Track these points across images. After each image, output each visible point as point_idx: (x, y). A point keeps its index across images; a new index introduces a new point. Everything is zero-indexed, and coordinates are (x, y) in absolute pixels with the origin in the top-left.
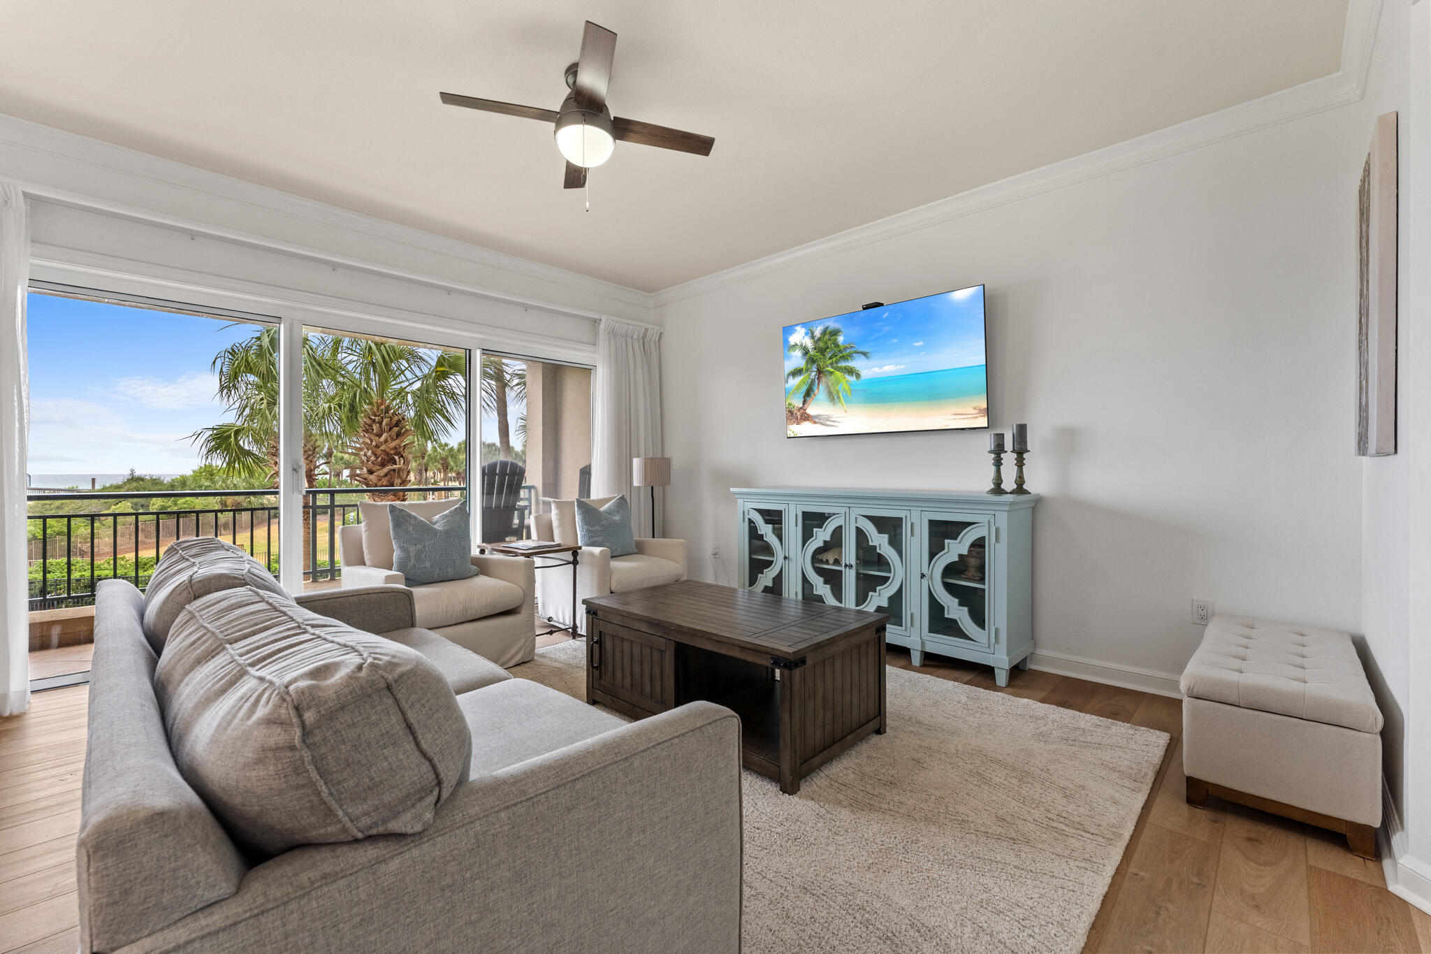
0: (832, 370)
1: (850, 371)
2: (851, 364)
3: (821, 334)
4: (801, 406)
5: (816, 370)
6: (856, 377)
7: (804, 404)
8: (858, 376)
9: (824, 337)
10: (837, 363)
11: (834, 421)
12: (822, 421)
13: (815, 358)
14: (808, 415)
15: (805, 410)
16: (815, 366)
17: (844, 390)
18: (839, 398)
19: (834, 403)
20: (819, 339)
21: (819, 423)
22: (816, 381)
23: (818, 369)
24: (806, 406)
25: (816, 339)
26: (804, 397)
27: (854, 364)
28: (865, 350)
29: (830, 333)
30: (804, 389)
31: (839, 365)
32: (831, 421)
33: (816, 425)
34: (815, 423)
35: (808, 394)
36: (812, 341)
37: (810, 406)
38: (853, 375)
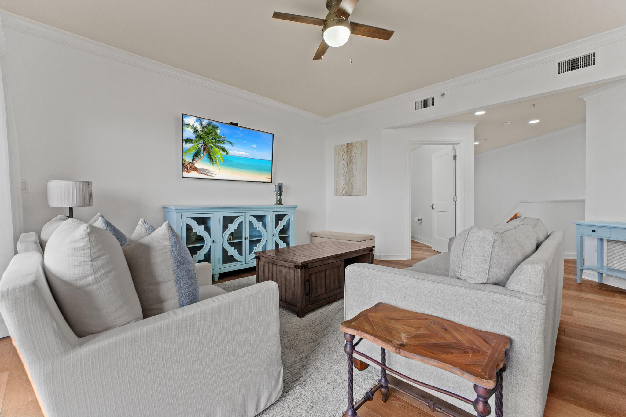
0: (213, 146)
1: (223, 150)
2: (224, 146)
3: (207, 125)
4: (191, 161)
5: (202, 143)
6: (226, 153)
7: (193, 160)
8: (227, 153)
9: (208, 127)
10: (216, 143)
11: (212, 174)
12: (205, 173)
13: (202, 136)
14: (195, 167)
15: (194, 164)
16: (202, 140)
17: (219, 158)
18: (216, 161)
19: (213, 164)
20: (205, 127)
21: (203, 173)
22: (202, 149)
23: (204, 143)
24: (194, 162)
25: (203, 126)
26: (193, 156)
27: (226, 146)
28: (231, 141)
29: (212, 126)
30: (194, 152)
31: (217, 144)
32: (211, 173)
33: (200, 174)
34: (200, 173)
35: (196, 155)
36: (200, 126)
37: (197, 162)
38: (224, 152)
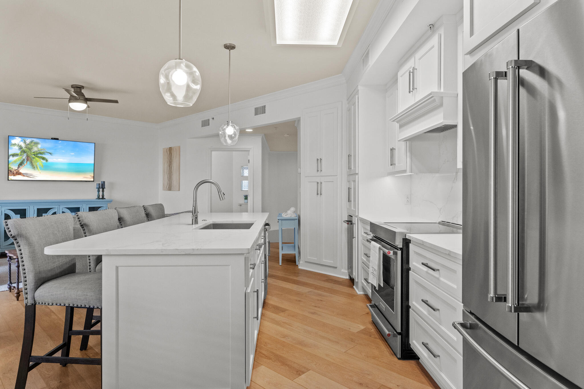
0: (34, 157)
1: (43, 159)
2: (44, 156)
3: (30, 142)
4: (17, 169)
5: (26, 156)
6: (46, 161)
7: (19, 167)
8: (47, 160)
9: (31, 144)
10: (37, 155)
11: (34, 176)
12: (27, 176)
13: (25, 151)
14: (20, 173)
15: (19, 171)
16: (26, 154)
17: (40, 165)
18: (37, 167)
19: (34, 169)
20: (28, 144)
21: (26, 176)
22: (26, 160)
23: (27, 155)
24: (19, 169)
25: (27, 144)
26: (19, 165)
28: (50, 152)
29: (34, 143)
30: (19, 162)
31: (38, 155)
32: (32, 176)
33: (24, 177)
34: (24, 176)
35: (21, 164)
36: (24, 144)
37: (22, 169)
38: (44, 160)
